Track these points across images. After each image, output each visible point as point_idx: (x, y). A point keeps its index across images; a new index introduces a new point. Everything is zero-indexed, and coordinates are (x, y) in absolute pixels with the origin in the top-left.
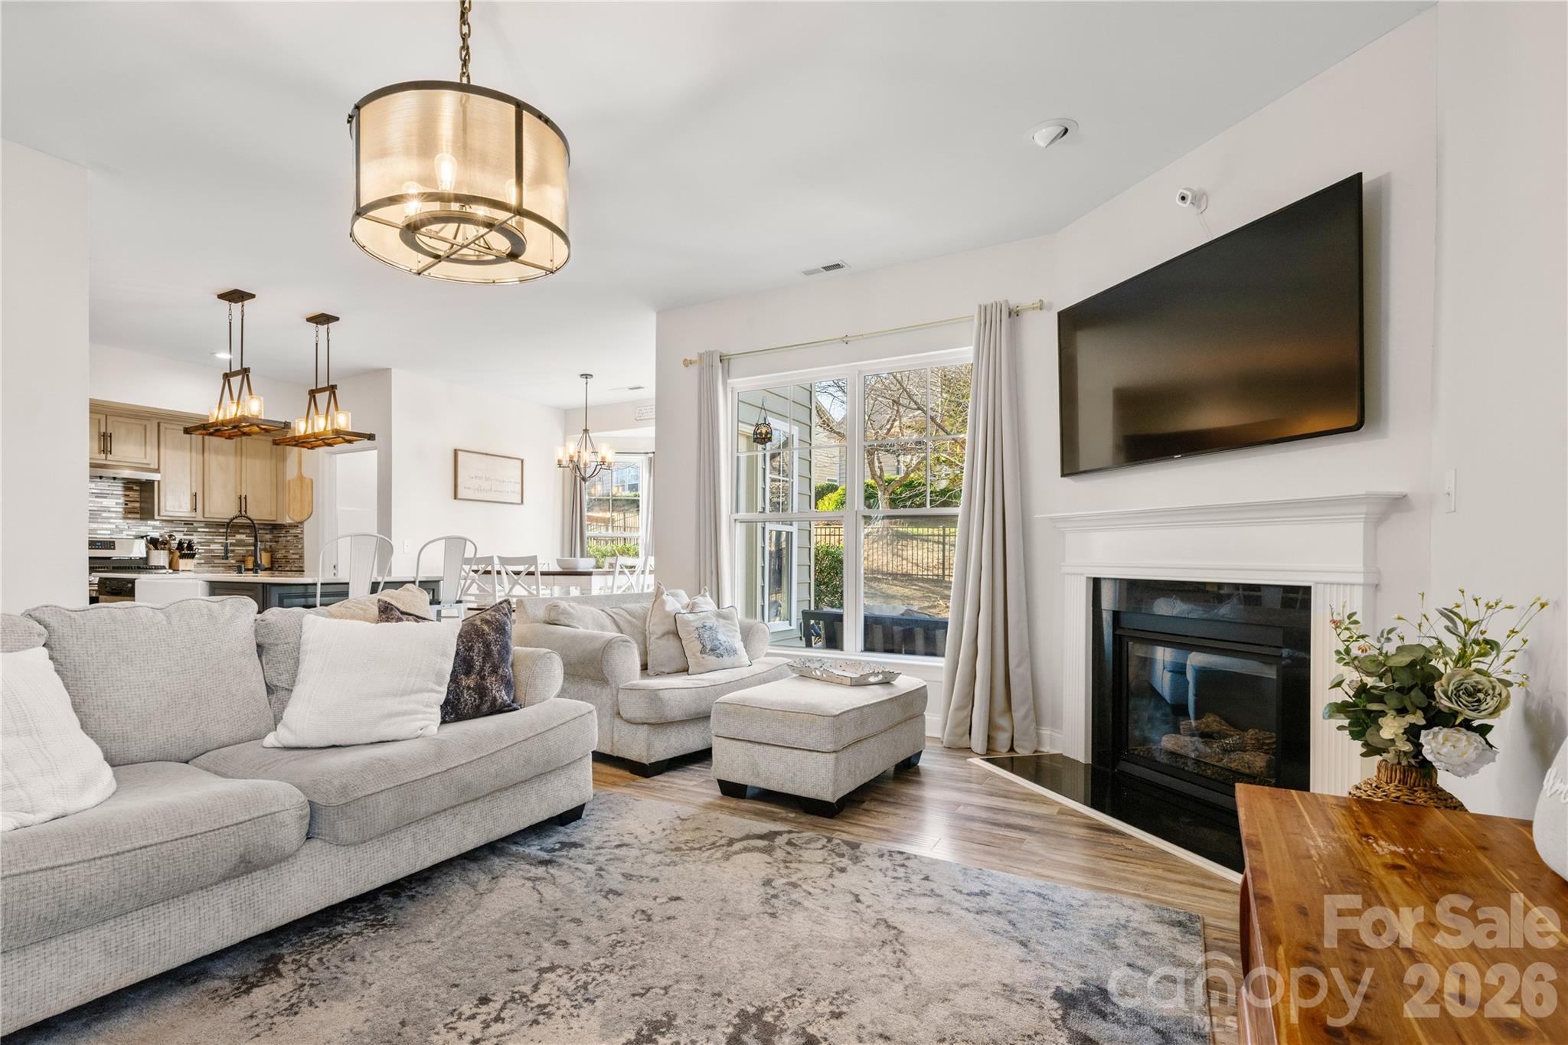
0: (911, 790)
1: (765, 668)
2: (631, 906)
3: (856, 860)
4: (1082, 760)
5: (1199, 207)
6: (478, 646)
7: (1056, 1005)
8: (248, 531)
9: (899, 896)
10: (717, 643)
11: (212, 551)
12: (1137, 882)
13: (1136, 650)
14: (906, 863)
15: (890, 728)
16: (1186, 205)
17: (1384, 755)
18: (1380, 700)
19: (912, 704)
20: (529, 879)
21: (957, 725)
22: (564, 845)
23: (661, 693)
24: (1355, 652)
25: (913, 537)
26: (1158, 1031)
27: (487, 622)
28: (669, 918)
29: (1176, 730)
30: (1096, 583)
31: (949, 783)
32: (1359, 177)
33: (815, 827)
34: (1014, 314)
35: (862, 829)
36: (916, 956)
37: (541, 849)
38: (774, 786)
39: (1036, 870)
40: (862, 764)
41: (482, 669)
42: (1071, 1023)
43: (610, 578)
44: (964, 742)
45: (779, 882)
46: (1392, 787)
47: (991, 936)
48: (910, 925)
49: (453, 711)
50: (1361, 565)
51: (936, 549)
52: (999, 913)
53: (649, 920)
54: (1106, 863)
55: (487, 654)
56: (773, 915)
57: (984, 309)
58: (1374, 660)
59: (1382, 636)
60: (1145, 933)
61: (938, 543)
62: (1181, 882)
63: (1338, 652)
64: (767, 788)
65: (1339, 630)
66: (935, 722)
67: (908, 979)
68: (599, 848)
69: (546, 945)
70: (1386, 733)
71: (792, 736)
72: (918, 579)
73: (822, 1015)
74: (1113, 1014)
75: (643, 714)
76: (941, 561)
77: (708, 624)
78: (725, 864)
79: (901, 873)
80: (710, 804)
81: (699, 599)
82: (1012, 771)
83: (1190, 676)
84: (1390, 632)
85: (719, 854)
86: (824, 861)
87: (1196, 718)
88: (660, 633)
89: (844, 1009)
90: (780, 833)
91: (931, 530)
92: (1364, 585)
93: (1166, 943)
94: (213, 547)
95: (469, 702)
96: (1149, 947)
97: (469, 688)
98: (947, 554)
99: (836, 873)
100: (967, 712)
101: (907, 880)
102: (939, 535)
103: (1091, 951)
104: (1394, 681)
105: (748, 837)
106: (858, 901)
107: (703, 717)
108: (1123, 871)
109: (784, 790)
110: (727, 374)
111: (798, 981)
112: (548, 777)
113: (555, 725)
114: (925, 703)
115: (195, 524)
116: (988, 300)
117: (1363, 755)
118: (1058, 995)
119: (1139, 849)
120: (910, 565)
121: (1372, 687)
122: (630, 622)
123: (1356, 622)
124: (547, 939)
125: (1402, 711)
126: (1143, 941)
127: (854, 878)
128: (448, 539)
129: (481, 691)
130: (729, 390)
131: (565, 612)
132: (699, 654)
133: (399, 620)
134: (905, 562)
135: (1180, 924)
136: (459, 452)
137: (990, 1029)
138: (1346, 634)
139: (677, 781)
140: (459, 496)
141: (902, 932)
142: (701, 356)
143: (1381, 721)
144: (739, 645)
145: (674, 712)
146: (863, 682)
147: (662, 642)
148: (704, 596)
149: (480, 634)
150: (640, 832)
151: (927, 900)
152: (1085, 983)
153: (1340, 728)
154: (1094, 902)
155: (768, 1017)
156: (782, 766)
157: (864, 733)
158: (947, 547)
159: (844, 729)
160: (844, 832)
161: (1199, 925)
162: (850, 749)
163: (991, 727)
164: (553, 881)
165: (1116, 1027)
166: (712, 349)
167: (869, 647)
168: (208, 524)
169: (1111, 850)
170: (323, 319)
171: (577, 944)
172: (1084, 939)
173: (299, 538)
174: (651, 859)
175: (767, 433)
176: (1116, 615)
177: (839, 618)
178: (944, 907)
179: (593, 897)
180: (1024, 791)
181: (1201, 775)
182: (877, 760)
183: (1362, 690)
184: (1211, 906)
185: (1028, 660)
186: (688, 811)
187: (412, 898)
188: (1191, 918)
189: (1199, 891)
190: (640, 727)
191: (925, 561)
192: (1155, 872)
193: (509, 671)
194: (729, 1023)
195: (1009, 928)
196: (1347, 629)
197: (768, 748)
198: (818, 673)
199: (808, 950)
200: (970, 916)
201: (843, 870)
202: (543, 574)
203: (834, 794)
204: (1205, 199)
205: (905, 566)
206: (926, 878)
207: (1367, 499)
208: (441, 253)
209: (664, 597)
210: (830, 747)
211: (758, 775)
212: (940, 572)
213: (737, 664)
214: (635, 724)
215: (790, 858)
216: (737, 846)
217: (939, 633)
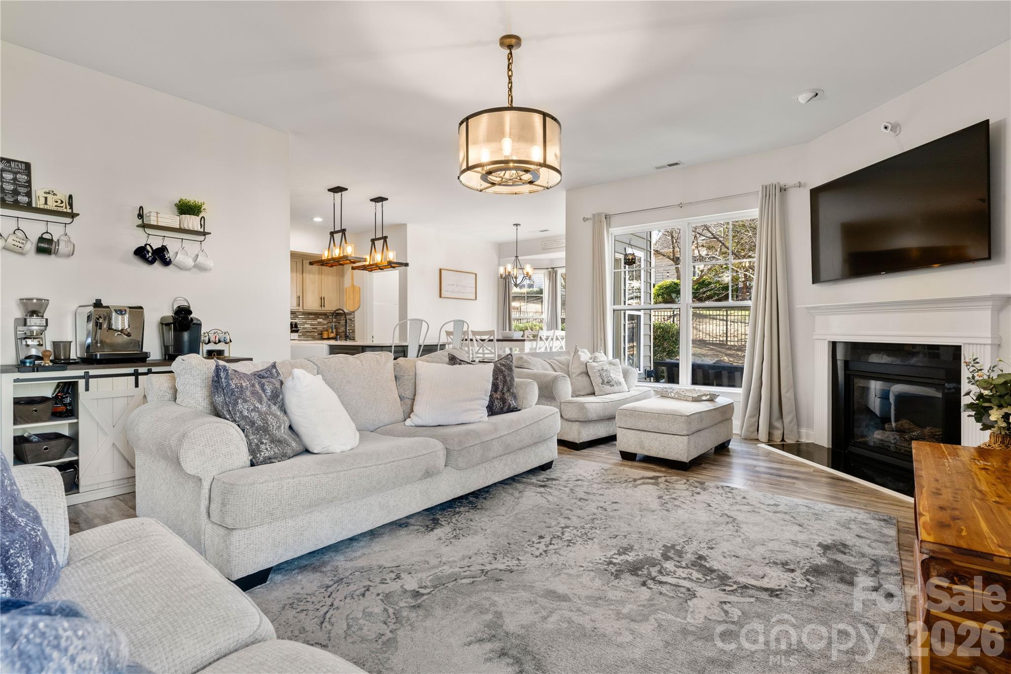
0: (727, 459)
1: (637, 393)
2: (594, 505)
3: (704, 489)
4: (826, 446)
5: (895, 132)
6: (500, 377)
7: (820, 549)
8: (323, 317)
9: (731, 505)
10: (610, 378)
11: (306, 328)
12: (860, 503)
13: (859, 383)
14: (732, 491)
15: (715, 424)
16: (888, 131)
17: (992, 429)
18: (989, 401)
19: (726, 412)
20: (538, 493)
21: (750, 426)
22: (548, 479)
23: (586, 405)
24: (977, 378)
25: (705, 317)
26: (872, 560)
27: (503, 365)
28: (615, 510)
29: (883, 429)
30: (834, 344)
31: (747, 456)
32: (988, 121)
33: (677, 475)
34: (783, 190)
35: (704, 476)
36: (744, 528)
37: (538, 480)
38: (653, 454)
39: (804, 496)
40: (701, 443)
41: (503, 389)
42: (827, 555)
43: (534, 343)
44: (754, 436)
45: (666, 497)
46: (997, 445)
47: (783, 522)
48: (740, 517)
49: (492, 411)
50: (990, 334)
51: (721, 324)
52: (786, 513)
53: (606, 510)
54: (843, 494)
55: (505, 382)
56: (668, 510)
57: (765, 188)
58: (985, 381)
59: (990, 369)
60: (865, 523)
61: (723, 320)
62: (885, 504)
63: (968, 378)
64: (648, 455)
65: (968, 367)
66: (737, 425)
67: (743, 537)
68: (567, 481)
69: (559, 518)
70: (993, 418)
71: (663, 426)
72: (710, 344)
73: (704, 548)
74: (849, 553)
75: (576, 416)
76: (725, 332)
77: (605, 368)
78: (635, 489)
79: (730, 495)
80: (617, 463)
81: (597, 354)
82: (783, 450)
83: (892, 399)
84: (994, 367)
85: (630, 485)
86: (687, 489)
87: (896, 421)
88: (578, 373)
89: (714, 546)
90: (660, 477)
91: (718, 312)
92: (991, 345)
93: (876, 527)
94: (306, 326)
95: (498, 406)
96: (867, 529)
97: (497, 399)
98: (729, 327)
99: (695, 494)
100: (756, 419)
101: (734, 498)
102: (723, 315)
103: (836, 529)
104: (997, 392)
105: (643, 478)
106: (710, 506)
107: (611, 418)
108: (853, 498)
109: (659, 456)
110: (609, 225)
111: (689, 536)
112: (538, 444)
113: (542, 418)
114: (733, 412)
115: (297, 313)
116: (767, 183)
117: (981, 429)
118: (820, 545)
119: (861, 489)
120: (704, 334)
121: (986, 395)
122: (560, 367)
123: (978, 363)
124: (560, 516)
125: (1000, 406)
126: (864, 526)
127: (704, 497)
128: (454, 321)
129: (503, 400)
130: (610, 234)
131: (526, 361)
132: (600, 385)
133: (460, 364)
134: (701, 333)
135: (884, 520)
136: (442, 271)
137: (788, 556)
138: (971, 369)
139: (594, 452)
140: (443, 296)
141: (735, 519)
142: (594, 215)
143: (990, 412)
144: (622, 380)
145: (593, 416)
146: (699, 399)
147: (580, 378)
148: (600, 352)
149: (501, 372)
150: (585, 474)
151: (746, 507)
152: (834, 541)
153: (969, 416)
154: (837, 510)
155: (678, 548)
156: (657, 443)
157: (702, 426)
158: (729, 323)
159: (692, 423)
160: (694, 478)
161: (895, 521)
162: (695, 434)
163: (771, 427)
164: (550, 494)
165: (851, 557)
166: (600, 212)
167: (694, 382)
168: (304, 313)
169: (845, 488)
170: (379, 200)
171: (574, 519)
172: (832, 525)
173: (352, 321)
174: (595, 486)
175: (632, 259)
176: (846, 363)
177: (677, 365)
178: (756, 510)
179: (574, 501)
180: (792, 460)
181: (898, 453)
182: (706, 443)
183: (980, 396)
184: (902, 514)
185: (793, 389)
186: (607, 466)
187: (485, 498)
188: (890, 518)
189: (895, 507)
190: (574, 423)
191: (714, 332)
192: (870, 499)
193: (515, 390)
194: (660, 549)
195: (792, 519)
196: (973, 366)
197: (649, 433)
198: (673, 395)
199: (689, 524)
200: (771, 514)
201: (698, 493)
202: (498, 340)
203: (687, 458)
204: (899, 128)
205: (701, 335)
206: (744, 498)
207: (992, 298)
208: (496, 182)
209: (579, 353)
210: (685, 433)
211: (643, 448)
212: (725, 338)
213: (622, 391)
214: (571, 421)
215: (668, 488)
216: (639, 482)
217: (737, 374)
